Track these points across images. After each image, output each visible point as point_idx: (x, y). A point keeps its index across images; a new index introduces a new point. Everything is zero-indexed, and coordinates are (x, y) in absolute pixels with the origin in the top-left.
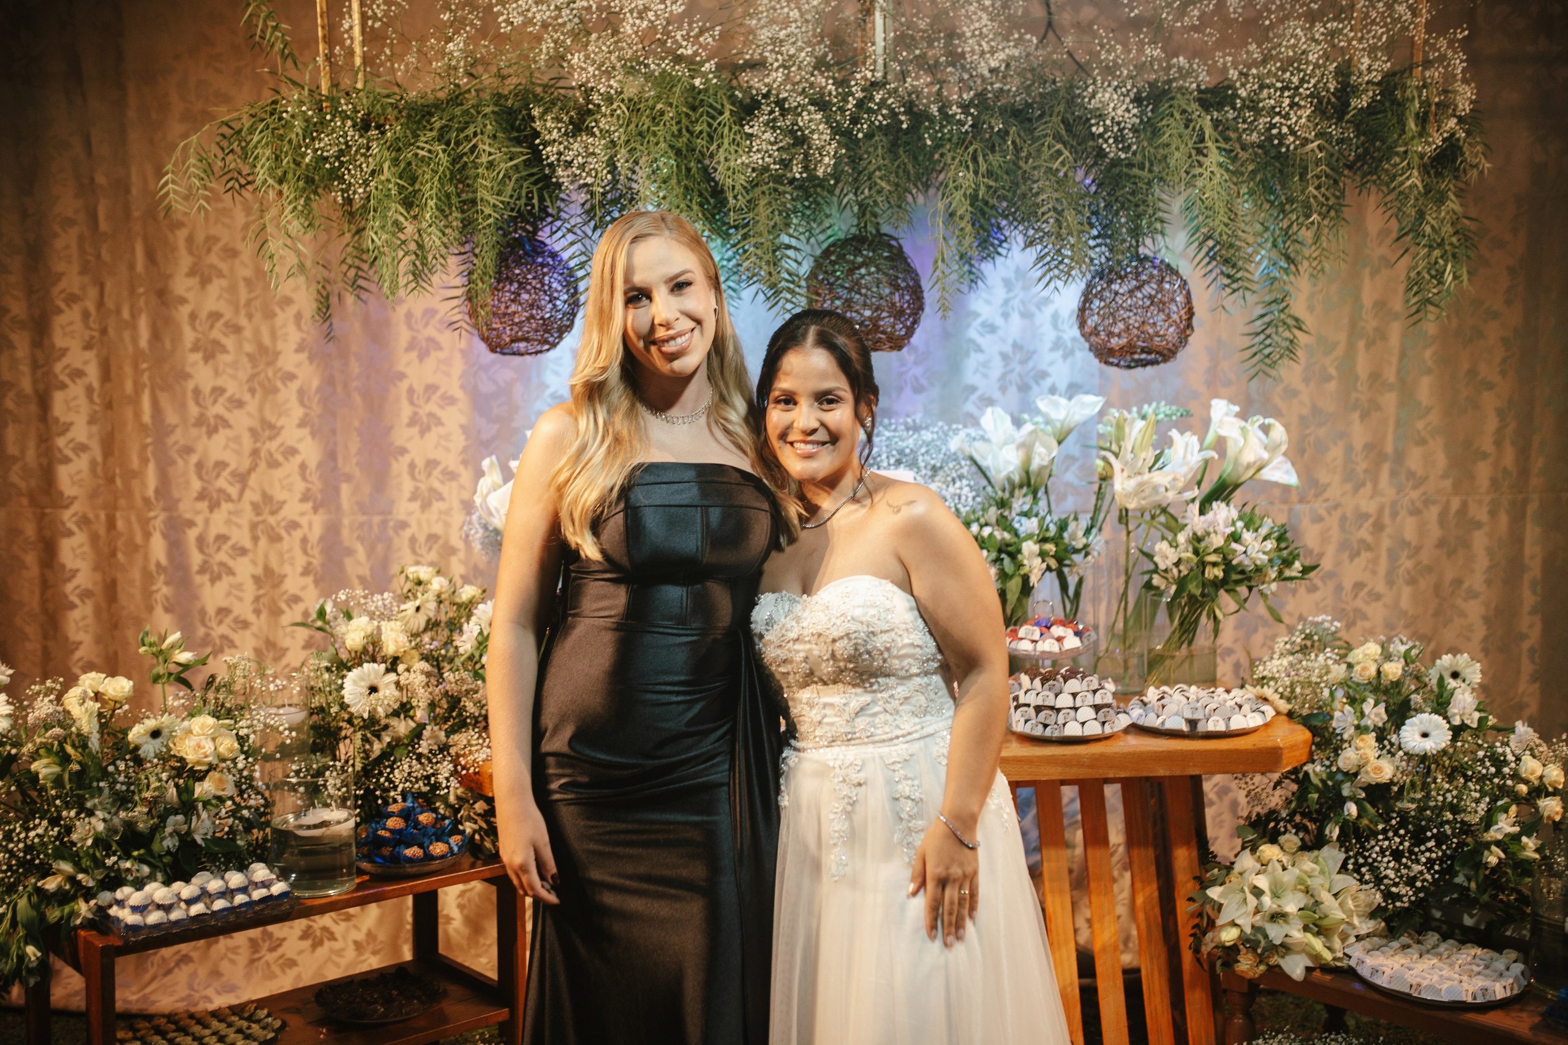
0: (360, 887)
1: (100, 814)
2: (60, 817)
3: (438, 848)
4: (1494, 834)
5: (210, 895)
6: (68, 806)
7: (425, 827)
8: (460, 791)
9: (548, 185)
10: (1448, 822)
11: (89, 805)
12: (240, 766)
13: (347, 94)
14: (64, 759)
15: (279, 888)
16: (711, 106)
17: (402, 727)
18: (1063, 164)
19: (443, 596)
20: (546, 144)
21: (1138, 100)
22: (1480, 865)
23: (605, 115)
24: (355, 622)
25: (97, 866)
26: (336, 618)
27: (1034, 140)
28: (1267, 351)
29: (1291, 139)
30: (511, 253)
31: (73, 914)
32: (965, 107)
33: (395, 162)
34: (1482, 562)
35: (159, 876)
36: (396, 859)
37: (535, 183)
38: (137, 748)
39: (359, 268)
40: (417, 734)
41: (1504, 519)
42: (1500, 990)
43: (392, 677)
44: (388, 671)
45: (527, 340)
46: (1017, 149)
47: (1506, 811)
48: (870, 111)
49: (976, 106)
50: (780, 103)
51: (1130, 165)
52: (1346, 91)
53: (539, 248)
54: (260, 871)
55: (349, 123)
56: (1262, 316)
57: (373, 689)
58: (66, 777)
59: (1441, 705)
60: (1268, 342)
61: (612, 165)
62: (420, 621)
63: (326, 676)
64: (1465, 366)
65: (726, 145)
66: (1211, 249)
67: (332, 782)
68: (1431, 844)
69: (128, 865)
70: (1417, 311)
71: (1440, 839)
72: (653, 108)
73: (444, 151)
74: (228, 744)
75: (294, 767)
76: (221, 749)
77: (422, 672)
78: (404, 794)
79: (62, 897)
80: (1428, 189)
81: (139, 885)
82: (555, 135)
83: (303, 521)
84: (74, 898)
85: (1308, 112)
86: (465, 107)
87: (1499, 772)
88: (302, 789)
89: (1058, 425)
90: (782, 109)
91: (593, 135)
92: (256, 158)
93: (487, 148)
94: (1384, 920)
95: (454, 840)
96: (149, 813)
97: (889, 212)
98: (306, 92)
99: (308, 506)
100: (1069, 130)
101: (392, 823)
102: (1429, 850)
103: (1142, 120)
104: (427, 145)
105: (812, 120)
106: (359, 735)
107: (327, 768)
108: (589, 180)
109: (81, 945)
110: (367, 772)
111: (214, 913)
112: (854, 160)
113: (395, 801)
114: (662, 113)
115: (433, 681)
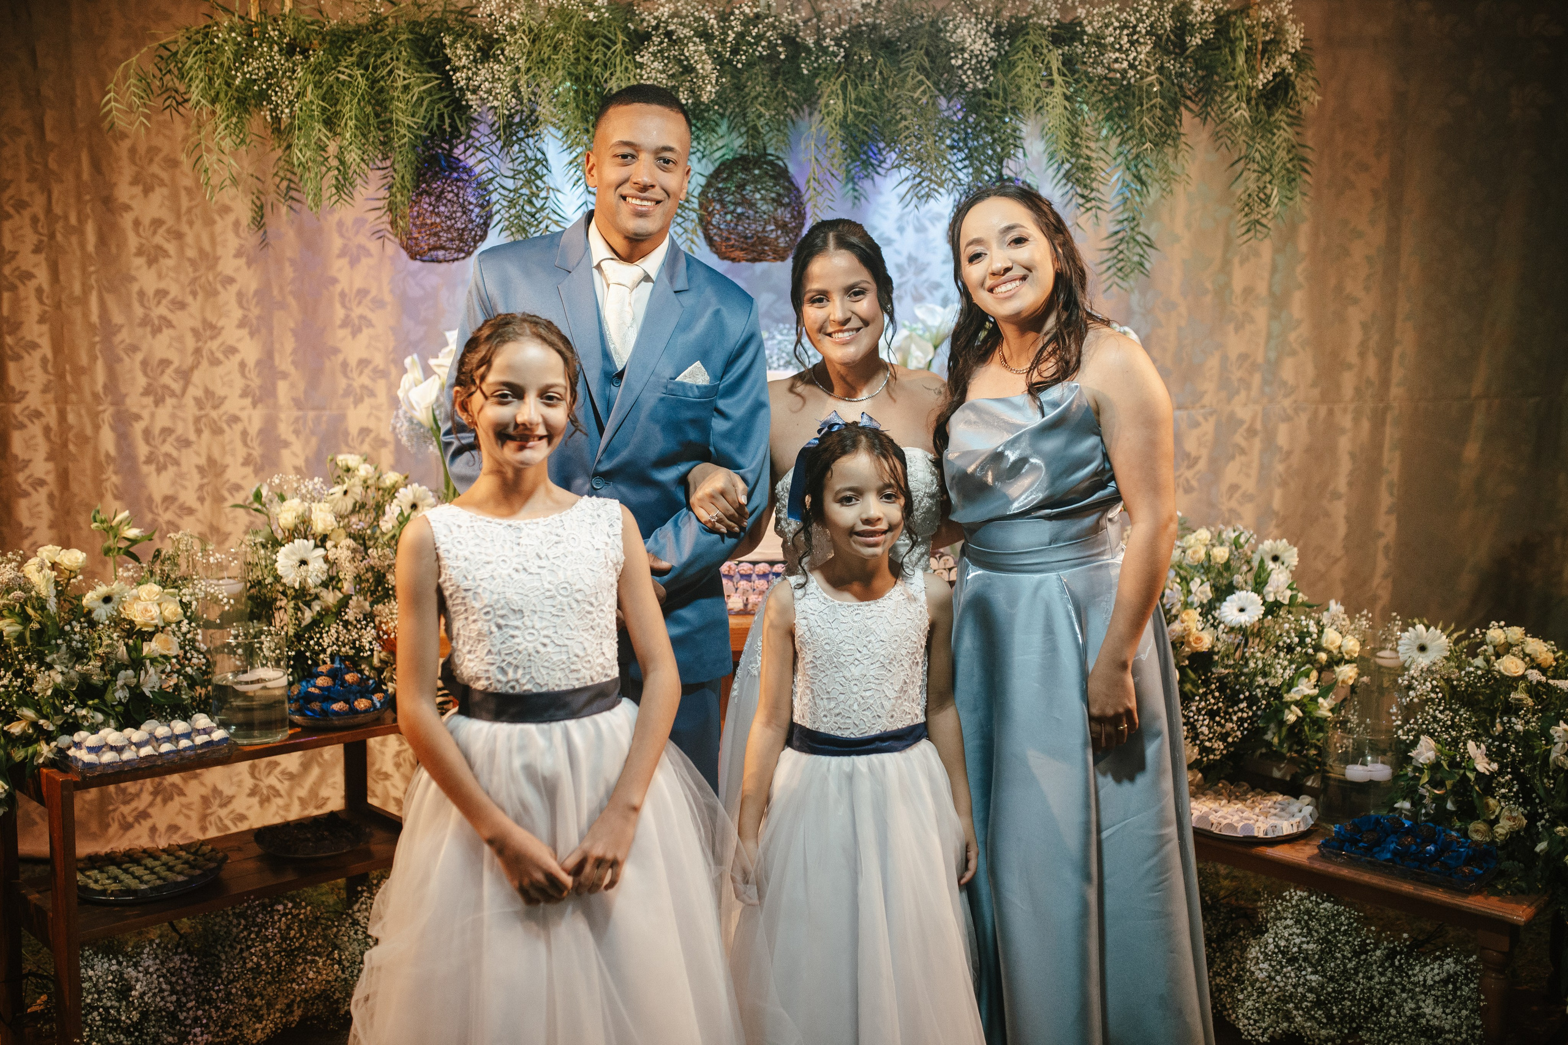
0: (291, 737)
1: (58, 668)
2: (22, 670)
3: (362, 704)
4: (1294, 695)
5: (157, 740)
6: (28, 659)
7: (351, 685)
8: (383, 655)
9: (459, 107)
10: (1259, 686)
11: (48, 659)
12: (184, 629)
13: (275, 20)
14: (26, 619)
15: (219, 734)
16: (606, 37)
17: (330, 598)
18: (924, 93)
19: (369, 482)
20: (455, 70)
21: (997, 35)
22: (1282, 723)
23: (509, 44)
24: (287, 504)
25: (56, 713)
26: (271, 501)
27: (900, 70)
28: (1119, 265)
29: (1131, 73)
30: (428, 169)
31: (36, 754)
32: (838, 42)
33: (318, 85)
34: (1345, 465)
35: (112, 722)
36: (325, 713)
37: (446, 107)
38: (90, 612)
39: (290, 180)
40: (344, 603)
41: (1366, 425)
42: (1287, 827)
43: (321, 552)
44: (316, 546)
45: (443, 248)
46: (885, 80)
47: (1307, 676)
48: (749, 44)
49: (848, 40)
50: (669, 34)
51: (988, 95)
52: (1183, 29)
53: (454, 164)
54: (202, 720)
55: (276, 48)
56: (1116, 233)
57: (303, 562)
58: (28, 634)
59: (1259, 585)
60: (1121, 256)
61: (515, 88)
62: (348, 504)
63: (262, 552)
64: (1333, 282)
65: (618, 74)
66: (1068, 171)
67: (267, 642)
68: (1243, 705)
69: (84, 712)
70: (1248, 231)
71: (1252, 701)
72: (552, 38)
73: (362, 76)
74: (172, 610)
75: (233, 632)
76: (166, 613)
77: (348, 548)
78: (332, 657)
79: (26, 740)
80: (1256, 121)
81: (94, 729)
82: (464, 61)
83: (244, 415)
84: (37, 741)
85: (1148, 48)
86: (382, 34)
87: (1302, 643)
88: (240, 651)
89: (934, 331)
90: (670, 39)
91: (500, 62)
92: (191, 79)
93: (401, 73)
94: (1201, 771)
95: (377, 698)
96: (102, 668)
97: (770, 135)
98: (236, 19)
99: (248, 401)
100: (932, 61)
101: (321, 681)
102: (1242, 711)
103: (1000, 54)
104: (347, 70)
105: (695, 50)
106: (292, 604)
107: (261, 632)
108: (496, 103)
109: (44, 781)
110: (298, 637)
111: (161, 755)
112: (739, 88)
113: (324, 663)
114: (561, 41)
115: (359, 557)
